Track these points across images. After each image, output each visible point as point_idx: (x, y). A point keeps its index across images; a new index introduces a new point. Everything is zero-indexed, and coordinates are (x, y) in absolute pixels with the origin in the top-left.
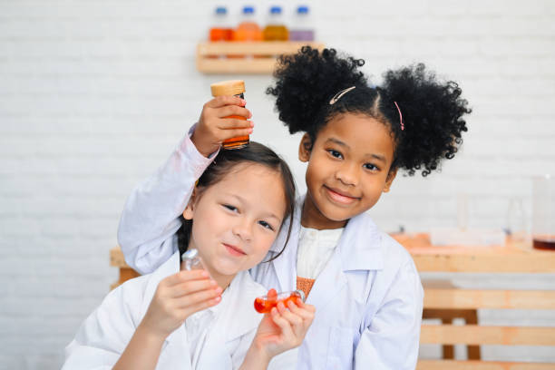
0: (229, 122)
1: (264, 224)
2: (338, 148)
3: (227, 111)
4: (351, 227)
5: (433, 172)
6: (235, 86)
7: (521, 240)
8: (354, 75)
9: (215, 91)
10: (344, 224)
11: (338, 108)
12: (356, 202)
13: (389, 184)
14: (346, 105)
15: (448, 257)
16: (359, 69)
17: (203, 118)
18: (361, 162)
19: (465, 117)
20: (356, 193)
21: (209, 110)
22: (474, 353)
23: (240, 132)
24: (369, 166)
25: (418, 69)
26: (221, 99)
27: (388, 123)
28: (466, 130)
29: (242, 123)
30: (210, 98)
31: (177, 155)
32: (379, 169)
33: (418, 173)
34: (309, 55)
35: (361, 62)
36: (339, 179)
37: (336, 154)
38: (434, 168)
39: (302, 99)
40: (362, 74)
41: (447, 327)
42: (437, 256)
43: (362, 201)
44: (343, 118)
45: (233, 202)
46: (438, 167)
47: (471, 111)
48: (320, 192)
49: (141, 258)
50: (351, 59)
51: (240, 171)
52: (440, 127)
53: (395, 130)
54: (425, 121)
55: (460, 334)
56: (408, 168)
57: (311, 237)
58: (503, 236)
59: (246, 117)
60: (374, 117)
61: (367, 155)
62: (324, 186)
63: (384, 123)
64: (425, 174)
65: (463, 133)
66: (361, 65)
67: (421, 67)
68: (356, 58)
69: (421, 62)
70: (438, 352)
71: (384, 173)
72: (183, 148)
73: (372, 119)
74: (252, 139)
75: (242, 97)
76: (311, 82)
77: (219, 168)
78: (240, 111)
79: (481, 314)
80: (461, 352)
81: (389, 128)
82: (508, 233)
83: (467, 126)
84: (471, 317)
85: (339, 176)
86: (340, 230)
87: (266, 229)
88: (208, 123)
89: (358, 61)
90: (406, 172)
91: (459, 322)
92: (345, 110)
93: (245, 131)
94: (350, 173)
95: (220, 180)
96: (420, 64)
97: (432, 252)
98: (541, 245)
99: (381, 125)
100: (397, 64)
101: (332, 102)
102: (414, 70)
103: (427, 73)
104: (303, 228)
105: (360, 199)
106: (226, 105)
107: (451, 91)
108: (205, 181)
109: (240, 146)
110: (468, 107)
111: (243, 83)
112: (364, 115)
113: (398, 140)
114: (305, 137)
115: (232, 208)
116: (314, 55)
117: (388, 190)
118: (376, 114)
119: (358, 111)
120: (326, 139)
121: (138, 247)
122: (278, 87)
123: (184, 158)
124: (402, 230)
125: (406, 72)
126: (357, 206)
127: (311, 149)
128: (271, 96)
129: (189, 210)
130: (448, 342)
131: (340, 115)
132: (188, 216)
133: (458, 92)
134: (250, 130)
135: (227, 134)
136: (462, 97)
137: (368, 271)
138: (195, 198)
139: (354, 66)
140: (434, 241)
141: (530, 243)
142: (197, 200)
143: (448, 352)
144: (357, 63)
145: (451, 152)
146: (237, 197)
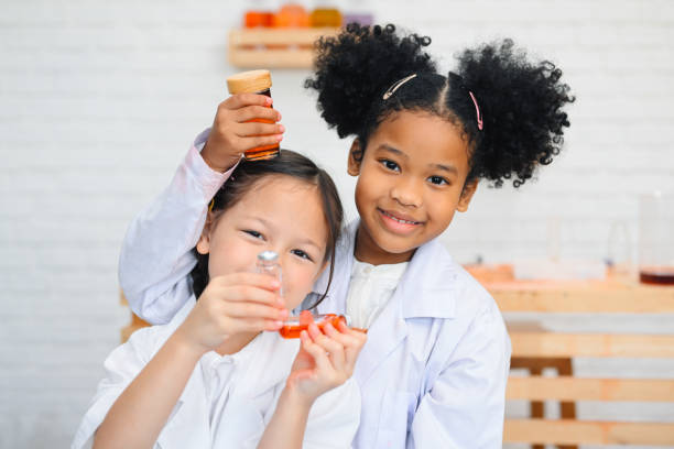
0: (251, 127)
1: (299, 253)
2: (392, 157)
3: (248, 113)
4: (419, 259)
5: (527, 181)
6: (258, 79)
7: (625, 273)
8: (418, 58)
9: (232, 86)
10: (409, 256)
11: (393, 105)
12: (420, 229)
13: (467, 202)
14: (402, 101)
15: (534, 294)
16: (424, 50)
17: (217, 122)
18: (425, 174)
19: (565, 108)
20: (419, 216)
21: (225, 112)
22: (568, 411)
23: (265, 140)
24: (436, 180)
25: (503, 47)
26: (238, 98)
27: (458, 122)
28: (568, 124)
29: (268, 127)
30: (226, 95)
31: (182, 170)
32: (448, 183)
33: (508, 183)
34: (358, 34)
35: (427, 41)
36: (395, 199)
37: (391, 165)
38: (529, 176)
39: (348, 93)
40: (427, 57)
41: (536, 380)
42: (522, 293)
43: (429, 226)
44: (397, 118)
45: (257, 227)
46: (534, 175)
47: (574, 99)
48: (374, 217)
49: (149, 306)
50: (415, 36)
51: (263, 187)
52: (530, 124)
53: (470, 131)
54: (511, 116)
55: (551, 388)
56: (493, 178)
57: (364, 275)
58: (601, 269)
59: (273, 120)
60: (439, 115)
61: (431, 165)
62: (378, 209)
63: (453, 122)
64: (517, 184)
65: (564, 129)
66: (426, 45)
67: (508, 44)
68: (421, 35)
69: (507, 37)
70: (525, 410)
71: (456, 188)
72: (188, 161)
73: (437, 118)
74: (283, 146)
75: (267, 93)
76: (359, 71)
77: (238, 185)
78: (266, 112)
79: (577, 363)
80: (552, 410)
81: (460, 128)
82: (610, 264)
83: (569, 119)
84: (564, 366)
85: (396, 194)
86: (404, 265)
87: (303, 260)
88: (224, 129)
89: (422, 39)
90: (492, 183)
91: (550, 373)
92: (401, 107)
93: (273, 139)
94: (411, 191)
95: (239, 200)
96: (506, 40)
97: (515, 287)
98: (649, 279)
99: (449, 124)
101: (386, 97)
102: (498, 48)
103: (515, 52)
104: (357, 262)
105: (424, 224)
106: (246, 106)
107: (547, 74)
108: (221, 202)
109: (268, 156)
110: (569, 95)
111: (269, 76)
112: (426, 113)
113: (474, 143)
114: (355, 144)
115: (256, 234)
116: (364, 33)
118: (441, 110)
119: (417, 107)
120: (377, 147)
121: (144, 292)
122: (320, 78)
123: (190, 174)
124: (480, 260)
125: (488, 51)
126: (422, 233)
127: (361, 160)
128: (310, 90)
129: (205, 241)
130: (537, 397)
131: (394, 114)
132: (202, 250)
133: (557, 74)
134: (279, 137)
135: (249, 143)
136: (562, 80)
137: (433, 319)
138: (210, 227)
139: (417, 47)
140: (519, 273)
141: (635, 277)
143: (537, 410)
144: (421, 42)
145: (548, 156)
146: (261, 221)
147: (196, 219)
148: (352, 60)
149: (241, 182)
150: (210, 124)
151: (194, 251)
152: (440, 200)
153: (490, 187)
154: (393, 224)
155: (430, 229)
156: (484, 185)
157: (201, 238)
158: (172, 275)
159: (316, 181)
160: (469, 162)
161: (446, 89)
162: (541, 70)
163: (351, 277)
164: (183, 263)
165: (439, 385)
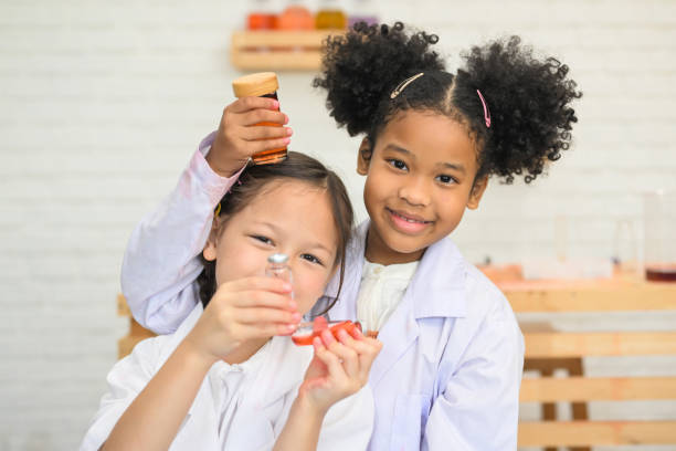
0: (258, 131)
1: (309, 257)
2: (400, 156)
3: (254, 117)
4: (429, 258)
5: (539, 176)
6: (264, 83)
7: (632, 271)
8: (426, 55)
9: (237, 89)
10: (420, 255)
11: (400, 104)
12: (430, 228)
13: (478, 199)
15: (543, 293)
16: (431, 48)
17: (223, 126)
18: (432, 173)
19: (572, 104)
20: (428, 215)
21: (231, 116)
22: (580, 412)
23: (273, 143)
24: (445, 179)
25: (510, 44)
26: (245, 101)
27: (465, 121)
28: (575, 120)
29: (275, 131)
30: (232, 99)
31: (186, 175)
32: (456, 181)
33: (519, 179)
34: (366, 33)
35: (435, 39)
36: (403, 199)
37: (399, 164)
38: (540, 172)
39: (356, 92)
40: (435, 55)
41: (547, 381)
42: (531, 293)
43: (438, 226)
44: (404, 117)
45: (266, 232)
46: (544, 171)
47: (581, 95)
48: (383, 217)
49: (153, 315)
50: (423, 33)
51: (271, 191)
53: (477, 129)
54: (518, 113)
55: (562, 389)
56: (503, 175)
57: (374, 275)
58: (608, 268)
59: (281, 122)
60: (445, 114)
61: (438, 164)
62: (387, 209)
63: (460, 121)
64: (528, 180)
65: (572, 124)
66: (434, 43)
67: (515, 41)
68: (429, 33)
70: (536, 412)
71: (465, 186)
72: (193, 166)
73: (443, 117)
74: (290, 148)
75: (274, 96)
76: (367, 70)
77: (243, 189)
78: (272, 115)
79: (588, 363)
80: (564, 411)
81: (467, 127)
82: (616, 262)
83: (576, 115)
84: (575, 367)
85: (404, 194)
86: (415, 264)
87: (314, 264)
88: (229, 133)
89: (430, 37)
90: (503, 179)
91: (561, 374)
92: (408, 106)
93: (280, 142)
94: (420, 190)
95: (247, 204)
96: (513, 37)
97: (525, 287)
98: (655, 276)
99: (456, 123)
100: (483, 39)
101: (393, 96)
102: (505, 45)
103: (522, 46)
104: (367, 263)
105: (434, 223)
106: (253, 109)
107: (554, 71)
108: (228, 206)
109: (276, 159)
110: (577, 90)
111: (275, 78)
112: (432, 112)
113: (481, 141)
114: (364, 143)
115: (264, 239)
116: (371, 32)
117: (477, 207)
118: (448, 108)
119: (424, 106)
120: (385, 146)
121: (148, 300)
122: (329, 77)
123: (194, 179)
124: (488, 261)
125: (496, 48)
126: (431, 232)
128: (319, 89)
129: (211, 246)
130: (549, 398)
131: (401, 113)
132: (209, 256)
133: (564, 70)
134: (286, 140)
135: (256, 147)
136: (569, 77)
137: (444, 318)
138: (217, 233)
139: (426, 45)
140: (527, 274)
141: (642, 274)
142: (219, 233)
143: (549, 412)
144: (429, 40)
145: (556, 151)
146: (270, 226)
147: (201, 225)
148: (359, 60)
149: (249, 186)
150: (216, 127)
151: (201, 257)
152: (449, 199)
153: (502, 183)
154: (402, 224)
155: (440, 228)
156: (494, 181)
157: (208, 244)
158: (177, 283)
159: (326, 184)
160: (477, 160)
161: (453, 87)
162: (547, 66)
163: (362, 279)
164: (188, 270)
165: (452, 387)
